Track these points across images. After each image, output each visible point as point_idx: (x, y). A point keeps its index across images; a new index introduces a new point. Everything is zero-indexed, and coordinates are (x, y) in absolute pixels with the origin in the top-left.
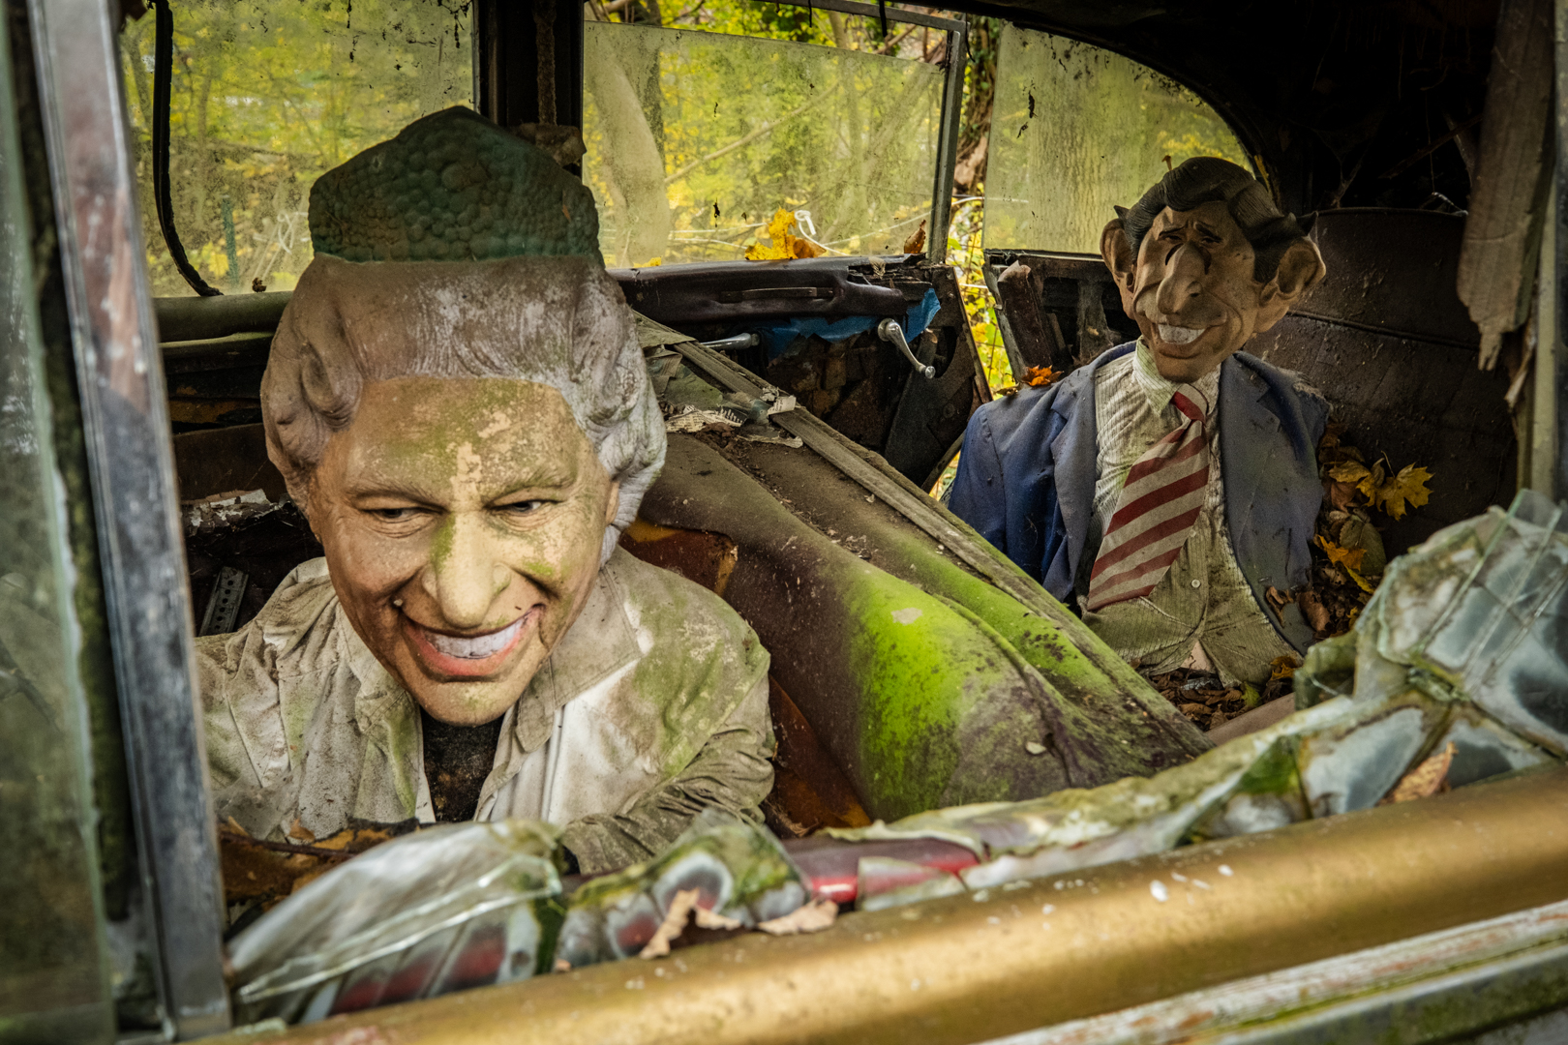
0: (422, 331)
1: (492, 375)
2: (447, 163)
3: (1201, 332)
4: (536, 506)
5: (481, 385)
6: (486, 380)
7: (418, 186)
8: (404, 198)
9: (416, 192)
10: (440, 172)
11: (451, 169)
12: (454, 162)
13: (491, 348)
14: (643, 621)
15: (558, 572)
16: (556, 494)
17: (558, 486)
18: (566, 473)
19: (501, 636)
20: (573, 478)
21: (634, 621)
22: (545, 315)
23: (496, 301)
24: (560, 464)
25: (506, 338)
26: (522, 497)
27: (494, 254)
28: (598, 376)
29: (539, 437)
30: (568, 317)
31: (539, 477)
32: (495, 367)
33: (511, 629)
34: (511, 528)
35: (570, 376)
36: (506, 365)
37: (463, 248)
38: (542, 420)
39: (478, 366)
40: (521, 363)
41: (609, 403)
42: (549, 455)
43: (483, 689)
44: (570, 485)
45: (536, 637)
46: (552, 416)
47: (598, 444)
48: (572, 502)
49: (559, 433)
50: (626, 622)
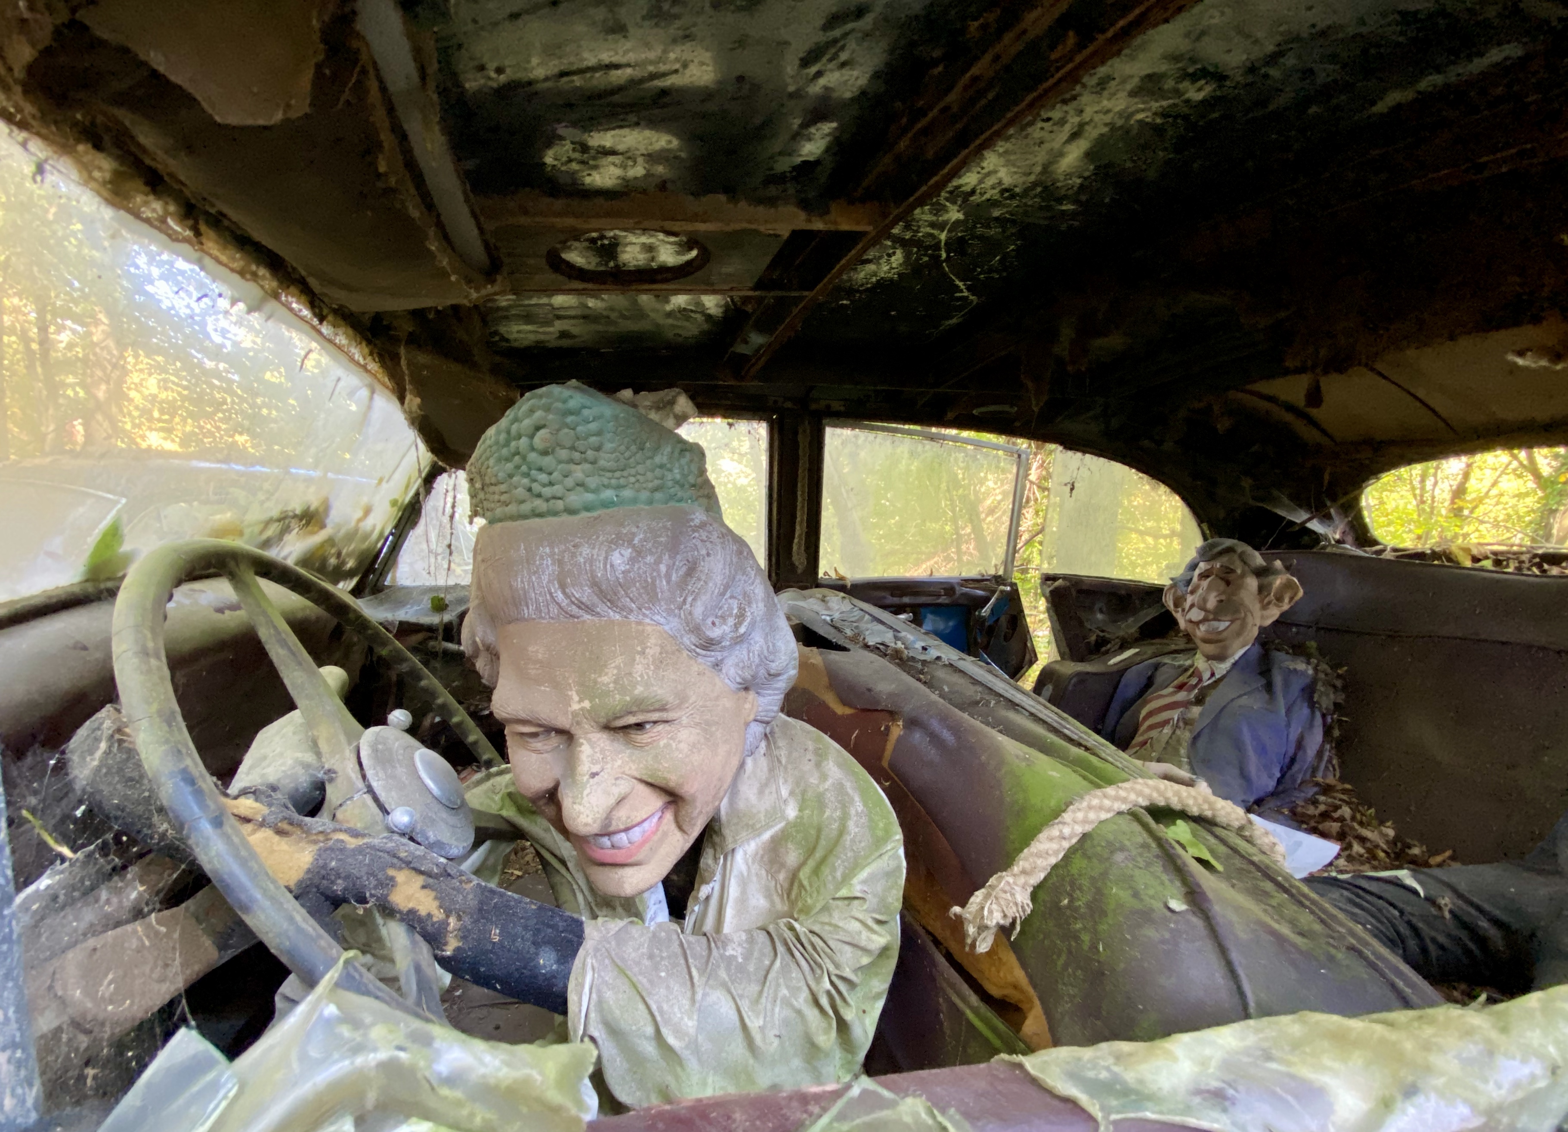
0: (522, 582)
1: (589, 617)
2: (538, 428)
3: (1227, 624)
4: (648, 726)
5: (579, 626)
6: (584, 622)
7: (517, 453)
8: (509, 466)
9: (517, 458)
10: (532, 437)
11: (542, 432)
12: (543, 427)
13: (585, 593)
14: (792, 793)
15: (673, 780)
16: (664, 715)
17: (663, 709)
18: (671, 699)
19: (636, 833)
20: (683, 699)
21: (785, 792)
22: (632, 560)
23: (586, 550)
24: (661, 691)
25: (595, 584)
26: (632, 720)
27: (587, 509)
28: (698, 610)
29: (639, 668)
30: (658, 562)
31: (640, 705)
32: (589, 609)
33: (646, 825)
34: (630, 743)
35: (670, 612)
36: (601, 608)
37: (560, 505)
38: (643, 653)
39: (574, 610)
40: (613, 604)
41: (715, 633)
42: (647, 685)
43: (628, 871)
44: (679, 706)
45: (673, 826)
46: (653, 651)
47: (717, 665)
48: (685, 720)
49: (659, 663)
50: (778, 791)
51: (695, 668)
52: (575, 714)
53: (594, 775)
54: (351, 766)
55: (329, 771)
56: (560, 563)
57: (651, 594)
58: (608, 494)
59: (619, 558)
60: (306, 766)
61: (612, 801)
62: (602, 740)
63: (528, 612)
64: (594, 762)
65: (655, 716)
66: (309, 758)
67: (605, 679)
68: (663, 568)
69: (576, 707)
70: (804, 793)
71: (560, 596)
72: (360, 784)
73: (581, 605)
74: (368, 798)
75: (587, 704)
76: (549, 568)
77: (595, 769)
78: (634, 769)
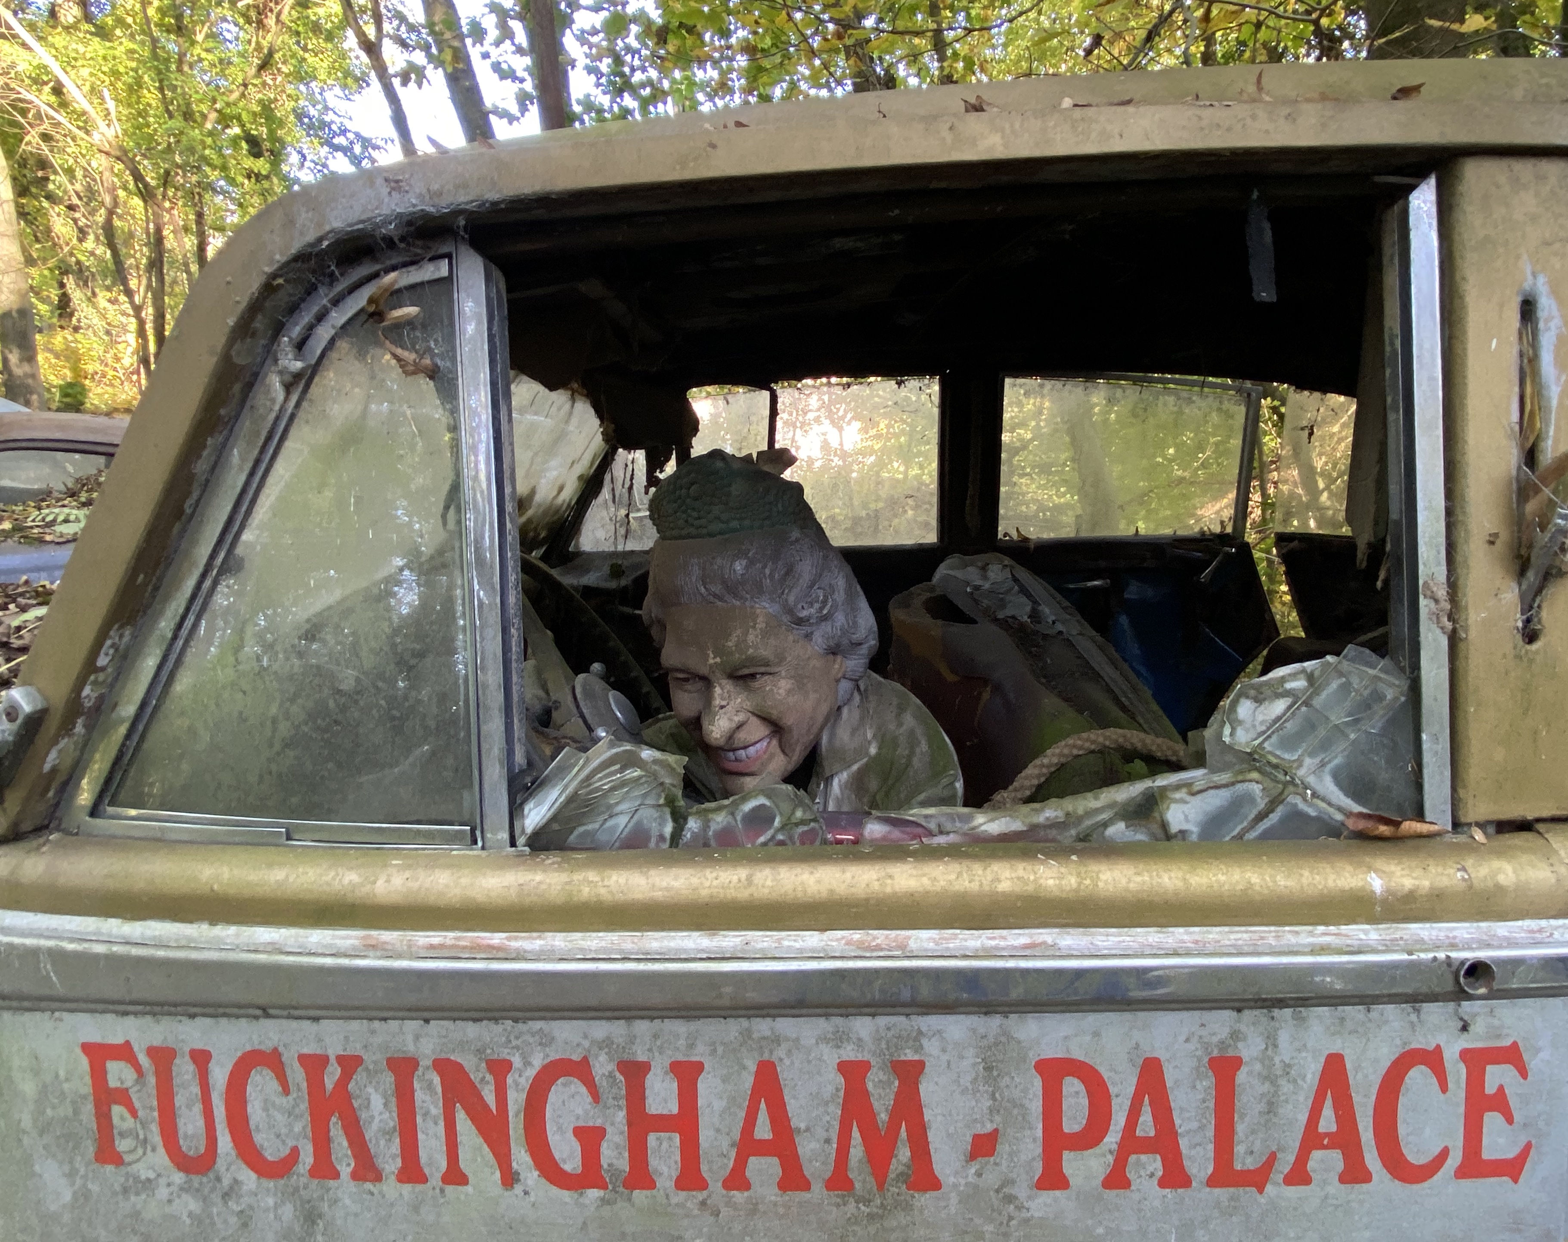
0: (680, 580)
1: (721, 603)
4: (757, 676)
5: (715, 609)
6: (718, 606)
7: (680, 498)
8: (675, 506)
9: (680, 501)
13: (717, 588)
14: (874, 736)
15: (774, 714)
16: (768, 669)
17: (767, 665)
18: (772, 658)
19: (752, 750)
20: (781, 659)
21: (869, 735)
22: (747, 568)
23: (719, 561)
24: (765, 652)
25: (724, 582)
26: (746, 671)
27: (721, 533)
28: (791, 599)
29: (751, 638)
30: (764, 567)
31: (752, 661)
32: (721, 599)
33: (758, 746)
34: (748, 689)
35: (772, 600)
36: (727, 597)
37: (704, 531)
38: (754, 627)
39: (711, 598)
40: (736, 596)
41: (804, 614)
42: (756, 648)
43: (748, 779)
44: (779, 664)
45: (778, 750)
46: (761, 624)
47: (808, 636)
48: (783, 673)
49: (765, 634)
50: (865, 735)
51: (791, 638)
52: (711, 666)
53: (722, 707)
54: (570, 698)
55: (556, 702)
56: (704, 569)
57: (759, 589)
58: (734, 524)
59: (739, 566)
60: (539, 699)
61: (734, 725)
62: (728, 685)
63: (684, 599)
64: (723, 699)
65: (762, 669)
66: (541, 693)
67: (730, 644)
68: (767, 571)
69: (711, 661)
70: (883, 736)
71: (703, 590)
72: (575, 710)
73: (715, 596)
74: (580, 721)
75: (718, 660)
76: (696, 572)
77: (724, 703)
78: (748, 705)
